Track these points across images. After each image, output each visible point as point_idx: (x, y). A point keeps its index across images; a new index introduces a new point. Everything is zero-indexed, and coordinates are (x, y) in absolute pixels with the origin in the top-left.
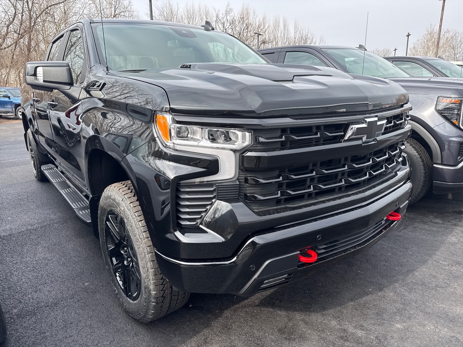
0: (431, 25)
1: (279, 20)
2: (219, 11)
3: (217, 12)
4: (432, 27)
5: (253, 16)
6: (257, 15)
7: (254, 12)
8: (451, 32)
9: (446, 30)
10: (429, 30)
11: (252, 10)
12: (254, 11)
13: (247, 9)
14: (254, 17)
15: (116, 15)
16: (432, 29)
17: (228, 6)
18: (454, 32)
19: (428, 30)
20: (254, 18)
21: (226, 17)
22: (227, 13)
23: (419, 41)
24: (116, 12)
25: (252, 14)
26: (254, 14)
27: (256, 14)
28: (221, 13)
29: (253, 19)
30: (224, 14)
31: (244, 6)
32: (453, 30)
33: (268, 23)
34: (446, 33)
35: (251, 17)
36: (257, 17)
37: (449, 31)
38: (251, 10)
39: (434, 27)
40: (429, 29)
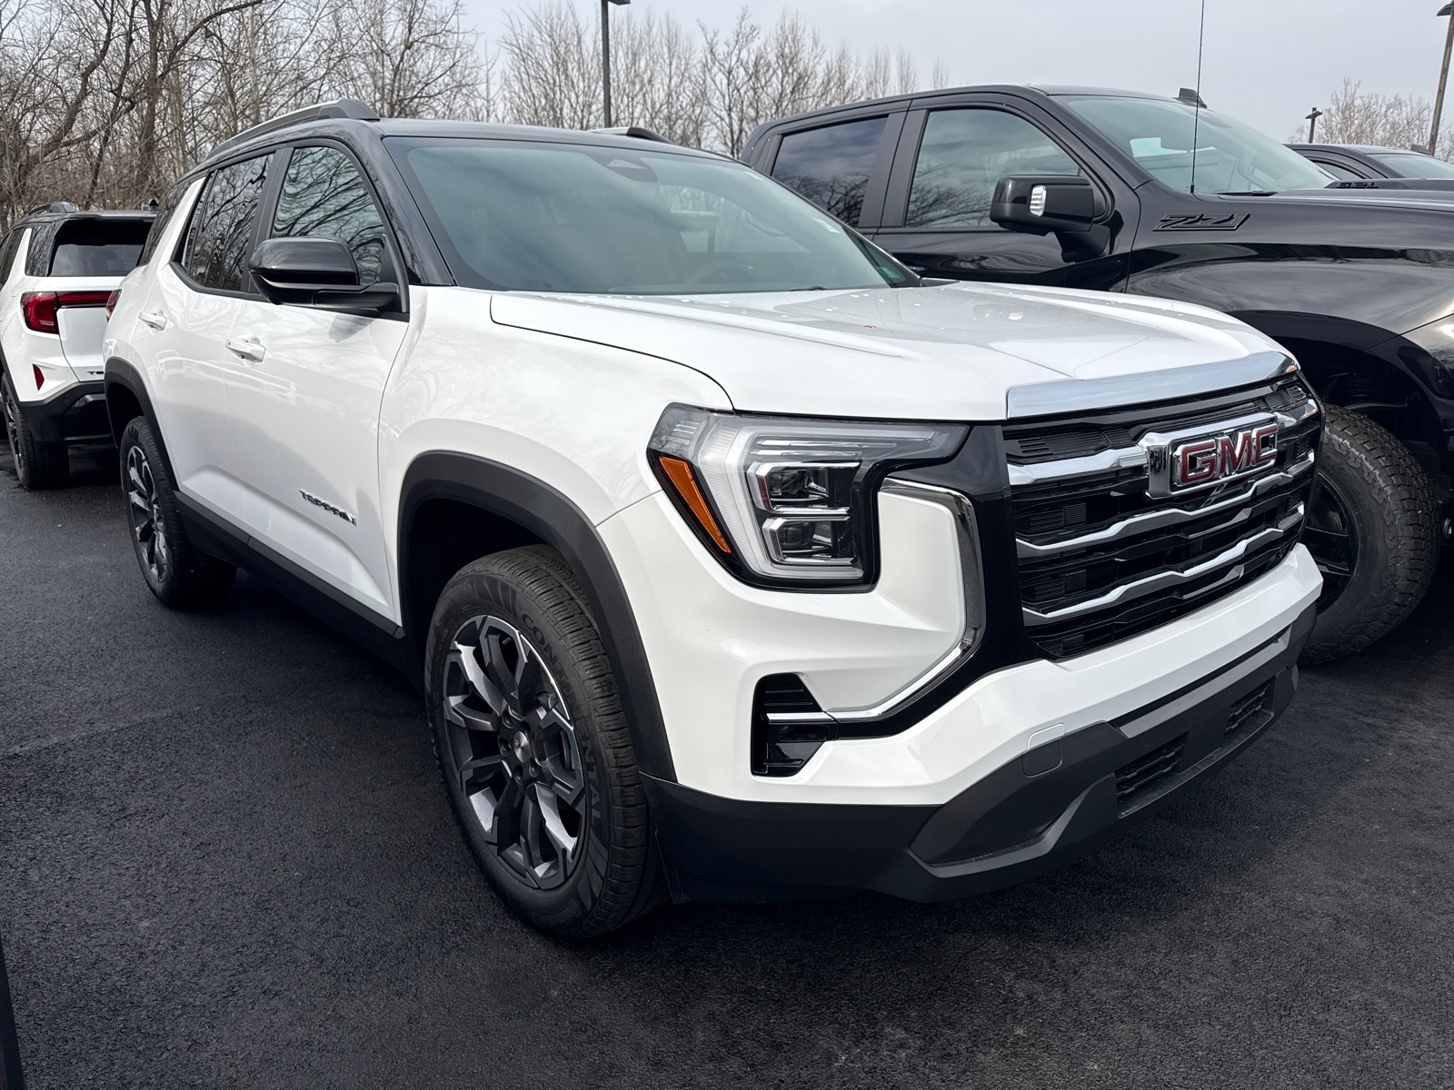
0: (1347, 84)
1: (886, 61)
2: (715, 35)
3: (710, 35)
4: (1351, 89)
5: (812, 50)
6: (823, 46)
7: (814, 38)
8: (1406, 106)
9: (1392, 100)
10: (1341, 98)
11: (809, 31)
12: (814, 33)
13: (793, 29)
14: (814, 53)
15: (412, 44)
16: (1348, 95)
17: (743, 19)
18: (1414, 106)
19: (1337, 99)
20: (816, 57)
21: (736, 52)
22: (743, 38)
23: (1302, 131)
24: (415, 35)
25: (807, 42)
26: (815, 43)
27: (820, 44)
28: (721, 38)
29: (812, 58)
30: (732, 43)
31: (784, 17)
32: (1411, 101)
33: (854, 72)
34: (1391, 110)
35: (806, 52)
36: (824, 52)
37: (1400, 104)
38: (804, 31)
39: (1356, 90)
40: (1339, 96)
